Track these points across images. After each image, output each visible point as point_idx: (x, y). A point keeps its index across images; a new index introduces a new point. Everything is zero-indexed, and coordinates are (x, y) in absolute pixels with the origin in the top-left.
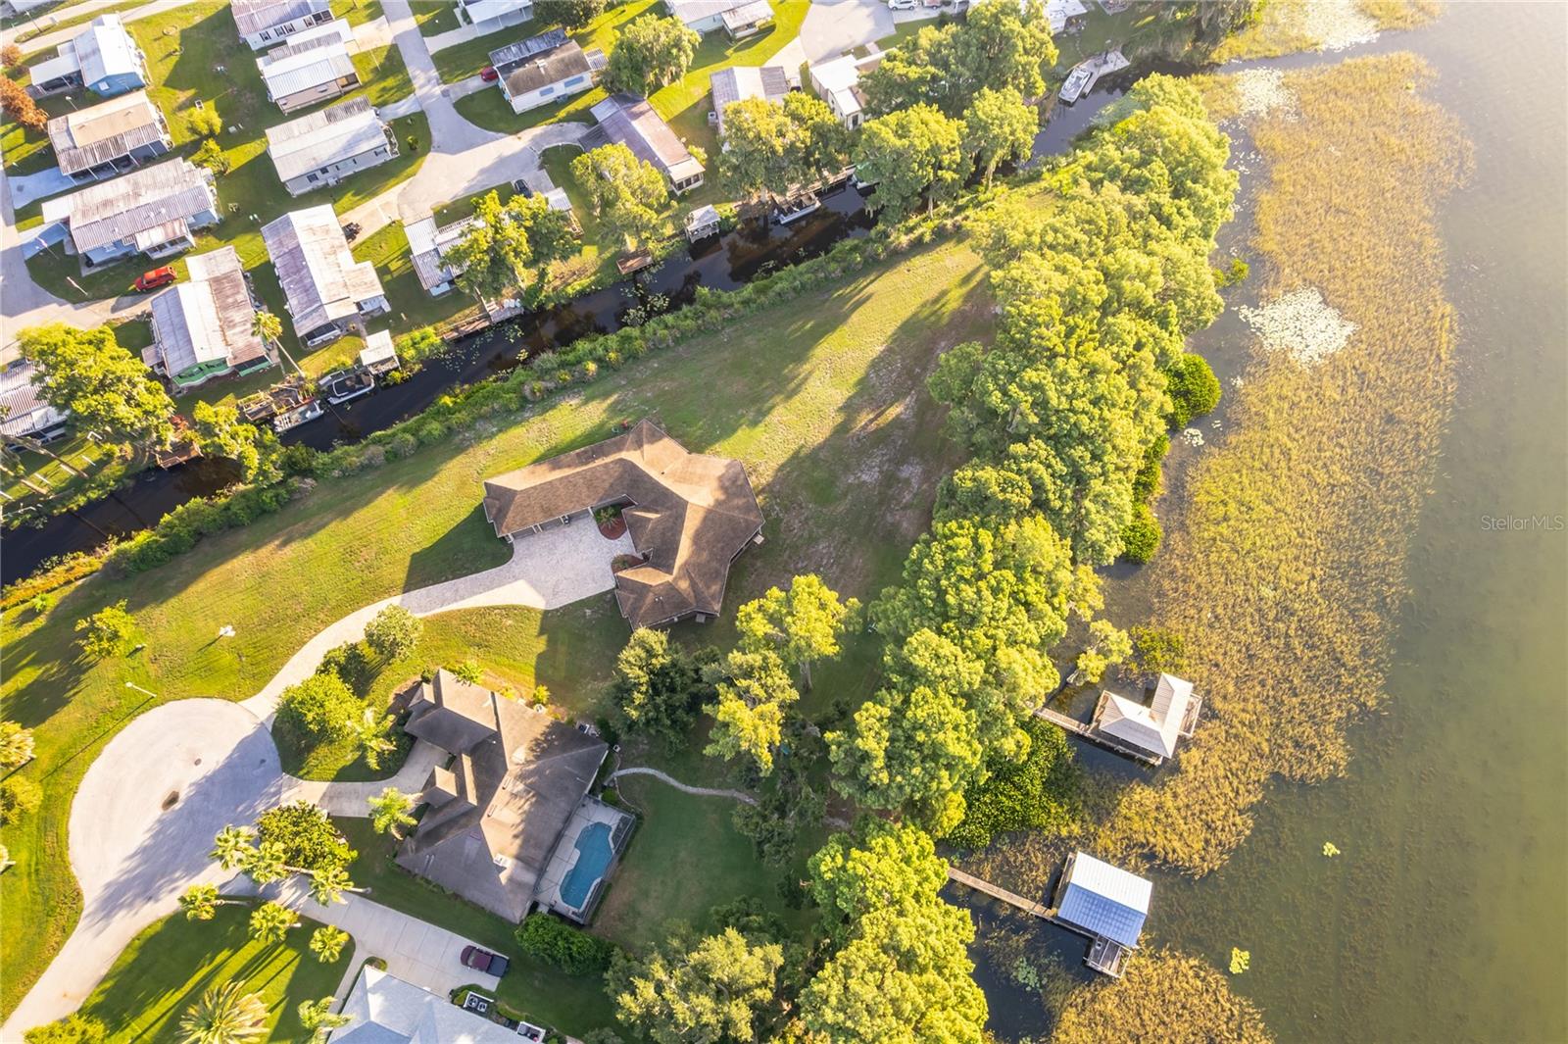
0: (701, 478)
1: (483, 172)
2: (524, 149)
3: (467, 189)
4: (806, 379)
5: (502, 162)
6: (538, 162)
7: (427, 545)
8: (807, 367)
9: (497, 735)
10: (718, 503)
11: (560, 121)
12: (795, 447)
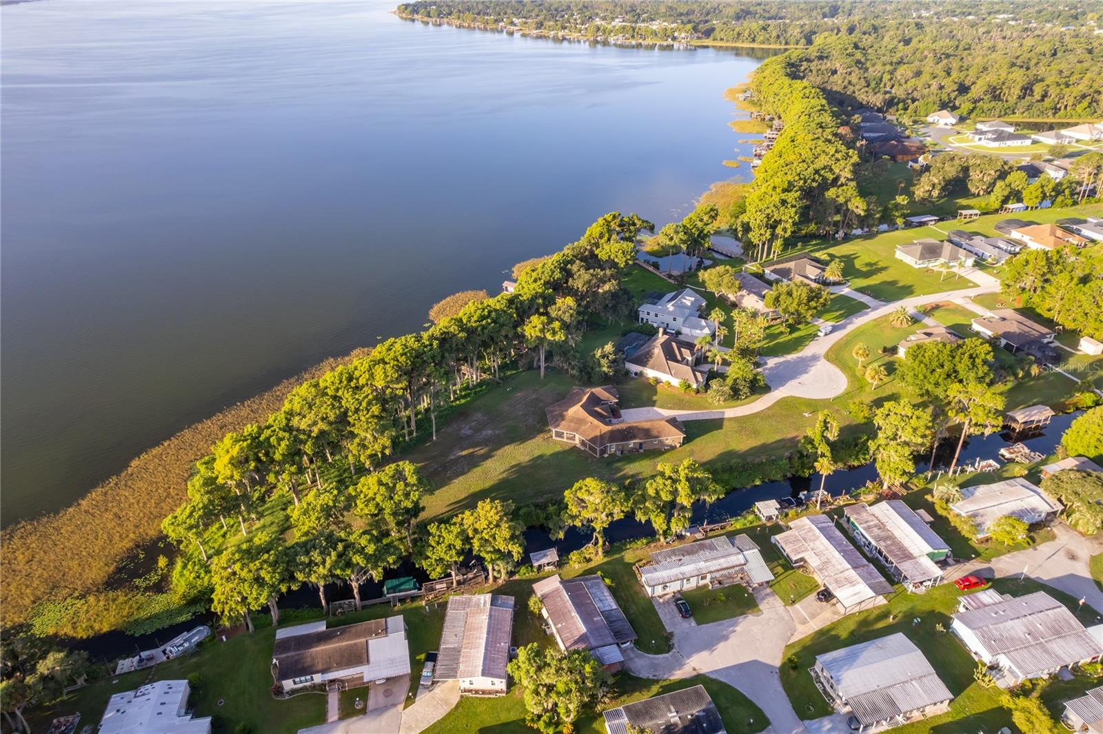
0: (572, 421)
1: (726, 638)
2: (689, 656)
3: (736, 624)
4: (504, 472)
5: (709, 645)
6: (675, 641)
7: (715, 432)
8: (500, 477)
9: (667, 359)
10: (567, 410)
11: (657, 681)
12: (521, 446)
